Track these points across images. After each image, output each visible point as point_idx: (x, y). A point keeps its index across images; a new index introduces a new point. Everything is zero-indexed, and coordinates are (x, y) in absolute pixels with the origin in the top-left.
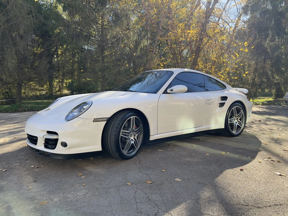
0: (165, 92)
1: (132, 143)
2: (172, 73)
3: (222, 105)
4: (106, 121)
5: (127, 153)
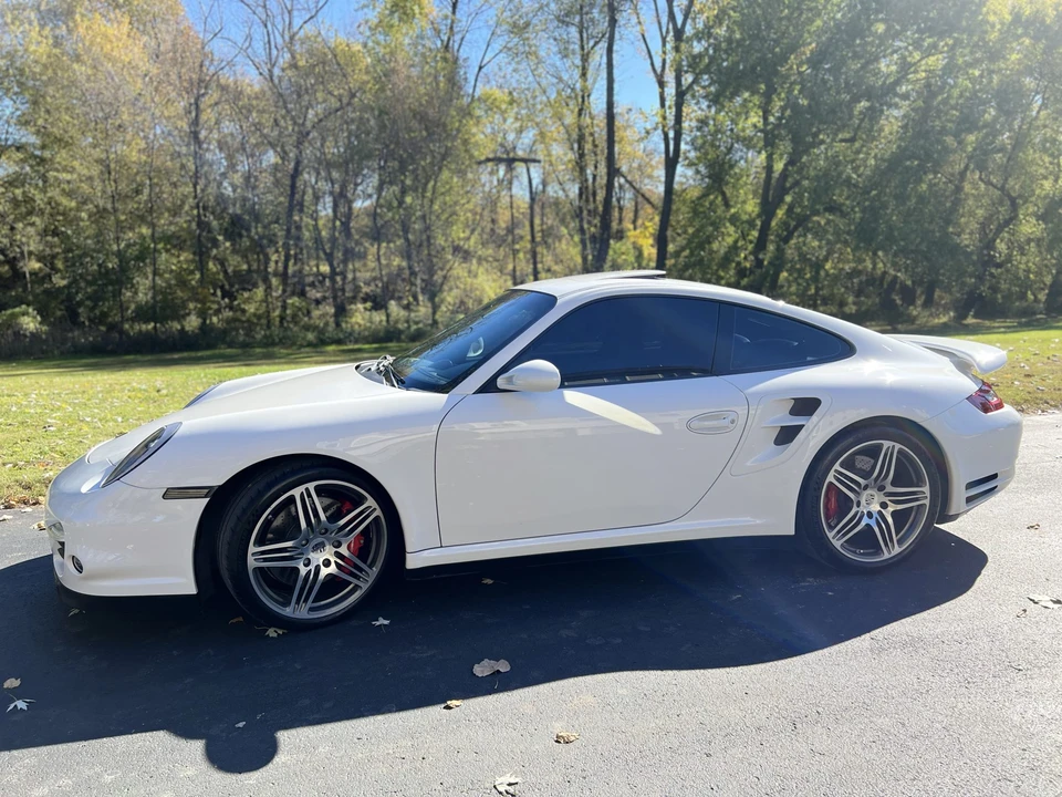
0: (489, 387)
1: (330, 577)
2: (549, 301)
3: (787, 435)
4: (205, 497)
5: (311, 609)
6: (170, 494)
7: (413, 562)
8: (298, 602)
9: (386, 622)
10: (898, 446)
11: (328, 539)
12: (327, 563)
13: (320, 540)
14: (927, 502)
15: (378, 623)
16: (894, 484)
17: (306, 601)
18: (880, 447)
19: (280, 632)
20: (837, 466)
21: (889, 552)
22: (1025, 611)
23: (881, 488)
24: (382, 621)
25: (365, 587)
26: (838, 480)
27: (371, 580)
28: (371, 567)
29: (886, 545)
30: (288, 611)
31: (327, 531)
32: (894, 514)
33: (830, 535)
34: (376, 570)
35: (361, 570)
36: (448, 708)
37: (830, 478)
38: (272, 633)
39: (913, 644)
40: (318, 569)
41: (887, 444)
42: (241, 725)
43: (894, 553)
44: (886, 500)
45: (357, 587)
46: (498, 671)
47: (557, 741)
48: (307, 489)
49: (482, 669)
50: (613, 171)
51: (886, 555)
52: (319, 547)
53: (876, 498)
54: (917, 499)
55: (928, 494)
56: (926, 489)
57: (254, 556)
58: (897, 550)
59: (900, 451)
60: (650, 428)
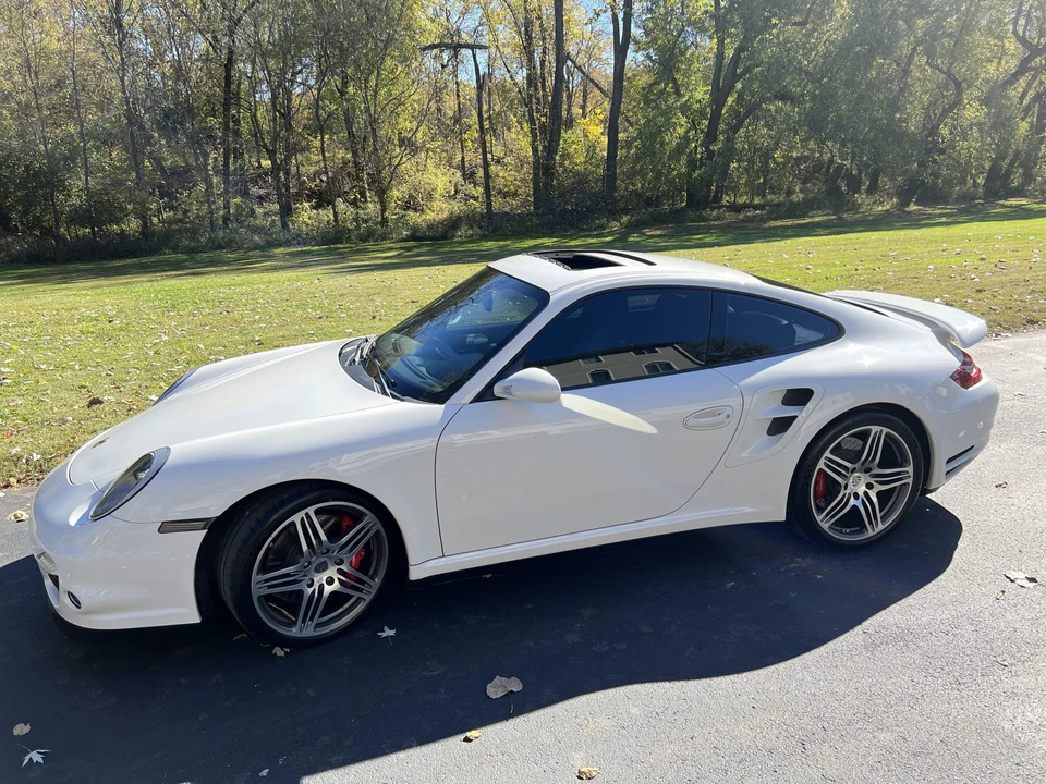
0: (486, 395)
1: (333, 594)
2: (542, 297)
3: (780, 426)
4: (203, 529)
5: (318, 626)
6: (167, 527)
7: (416, 573)
8: (304, 621)
9: (392, 633)
10: (885, 430)
11: (330, 558)
12: (330, 581)
13: (322, 559)
14: (910, 481)
15: (384, 635)
16: (880, 466)
17: (312, 618)
18: (869, 431)
19: (288, 650)
20: (827, 454)
21: (874, 530)
22: (1003, 592)
23: (867, 471)
24: (388, 632)
25: (368, 598)
26: (828, 466)
27: (374, 592)
28: (372, 578)
29: (871, 523)
30: (294, 632)
31: (328, 551)
32: (879, 494)
33: (819, 518)
34: (378, 580)
35: (363, 582)
36: (467, 740)
37: (821, 465)
38: (279, 652)
39: (903, 637)
40: (321, 588)
41: (875, 429)
42: (264, 773)
43: (877, 530)
44: (872, 481)
45: (359, 600)
46: (512, 691)
47: (579, 777)
48: (307, 514)
49: (496, 689)
50: (562, 57)
51: (870, 533)
52: (322, 568)
53: (862, 479)
54: (901, 479)
55: (911, 474)
56: (910, 469)
57: (259, 584)
58: (881, 527)
59: (887, 435)
60: (647, 428)
